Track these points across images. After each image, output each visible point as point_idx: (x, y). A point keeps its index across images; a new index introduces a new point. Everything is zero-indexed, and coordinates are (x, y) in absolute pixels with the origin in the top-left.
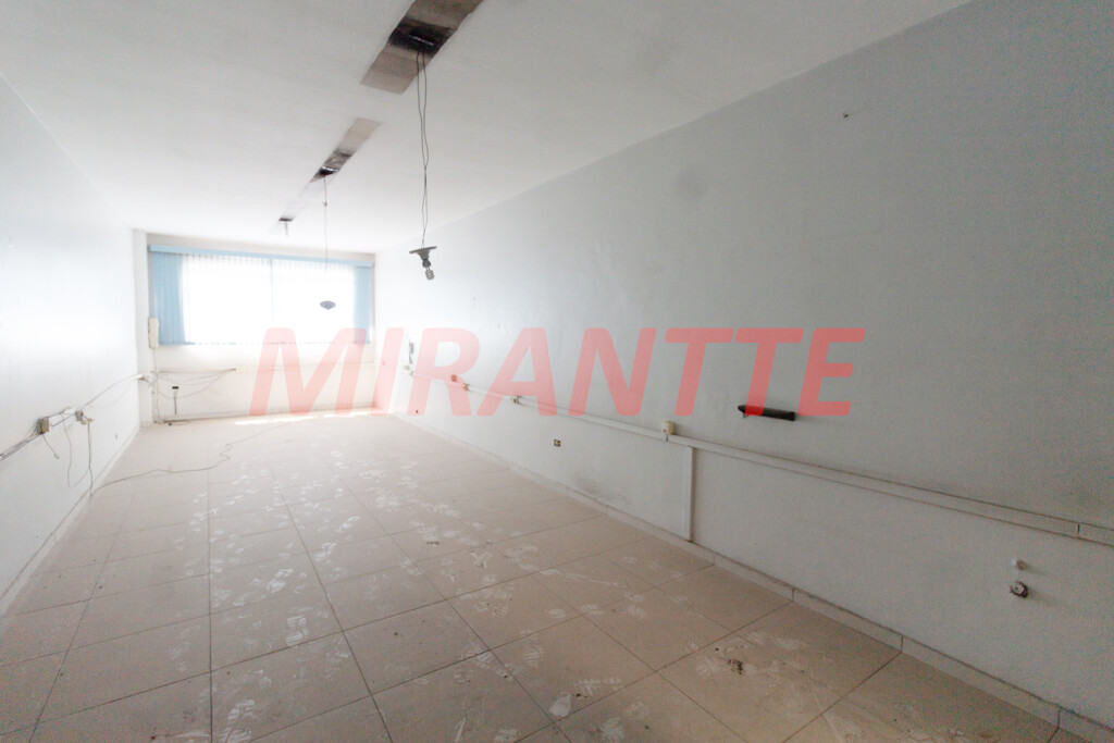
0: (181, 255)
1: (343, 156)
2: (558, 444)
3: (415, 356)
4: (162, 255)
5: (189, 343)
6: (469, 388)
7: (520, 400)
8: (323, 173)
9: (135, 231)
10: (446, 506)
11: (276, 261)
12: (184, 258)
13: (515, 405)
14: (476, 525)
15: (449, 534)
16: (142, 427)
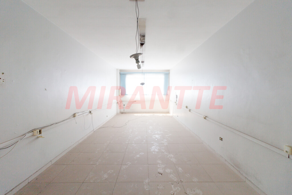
0: (126, 74)
1: (143, 36)
2: (221, 139)
3: (178, 99)
4: (122, 74)
5: (127, 95)
6: (191, 111)
7: (206, 118)
8: (142, 44)
9: (117, 69)
10: (172, 156)
11: (145, 74)
12: (126, 75)
13: (205, 120)
14: (180, 169)
15: (168, 171)
16: (117, 114)
